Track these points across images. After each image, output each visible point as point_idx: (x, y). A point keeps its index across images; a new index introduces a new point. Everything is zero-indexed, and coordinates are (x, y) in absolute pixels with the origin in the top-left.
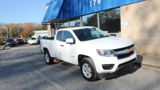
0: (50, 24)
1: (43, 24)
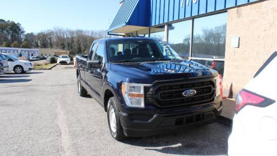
0: (124, 34)
1: (110, 33)
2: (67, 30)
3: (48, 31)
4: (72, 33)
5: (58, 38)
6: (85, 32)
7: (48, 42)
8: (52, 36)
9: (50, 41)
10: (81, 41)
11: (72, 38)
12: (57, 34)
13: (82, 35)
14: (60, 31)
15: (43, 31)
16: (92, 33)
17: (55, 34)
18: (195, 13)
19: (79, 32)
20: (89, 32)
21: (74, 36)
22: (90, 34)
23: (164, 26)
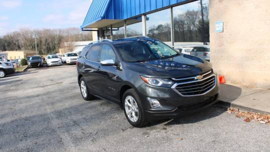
1: (84, 29)
3: (14, 33)
4: (38, 33)
5: (26, 39)
6: (53, 31)
8: (19, 38)
9: (18, 43)
11: (40, 38)
12: (24, 35)
14: (26, 32)
15: (9, 34)
16: (60, 32)
17: (22, 36)
18: (173, 2)
20: (56, 31)
21: (42, 36)
22: (58, 33)
23: (141, 16)
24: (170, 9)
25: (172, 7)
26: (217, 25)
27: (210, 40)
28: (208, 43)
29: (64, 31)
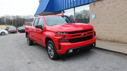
1: (36, 16)
2: (11, 16)
4: (14, 17)
5: (7, 20)
6: (21, 16)
7: (2, 22)
8: (4, 19)
9: (3, 21)
10: (19, 21)
11: (14, 19)
12: (6, 18)
13: (19, 18)
16: (24, 17)
17: (5, 18)
18: (75, 5)
19: (17, 16)
20: (22, 16)
21: (15, 18)
22: (23, 18)
23: (61, 11)
24: (73, 8)
25: (74, 7)
26: (92, 16)
27: (90, 22)
28: (89, 23)
29: (26, 17)
